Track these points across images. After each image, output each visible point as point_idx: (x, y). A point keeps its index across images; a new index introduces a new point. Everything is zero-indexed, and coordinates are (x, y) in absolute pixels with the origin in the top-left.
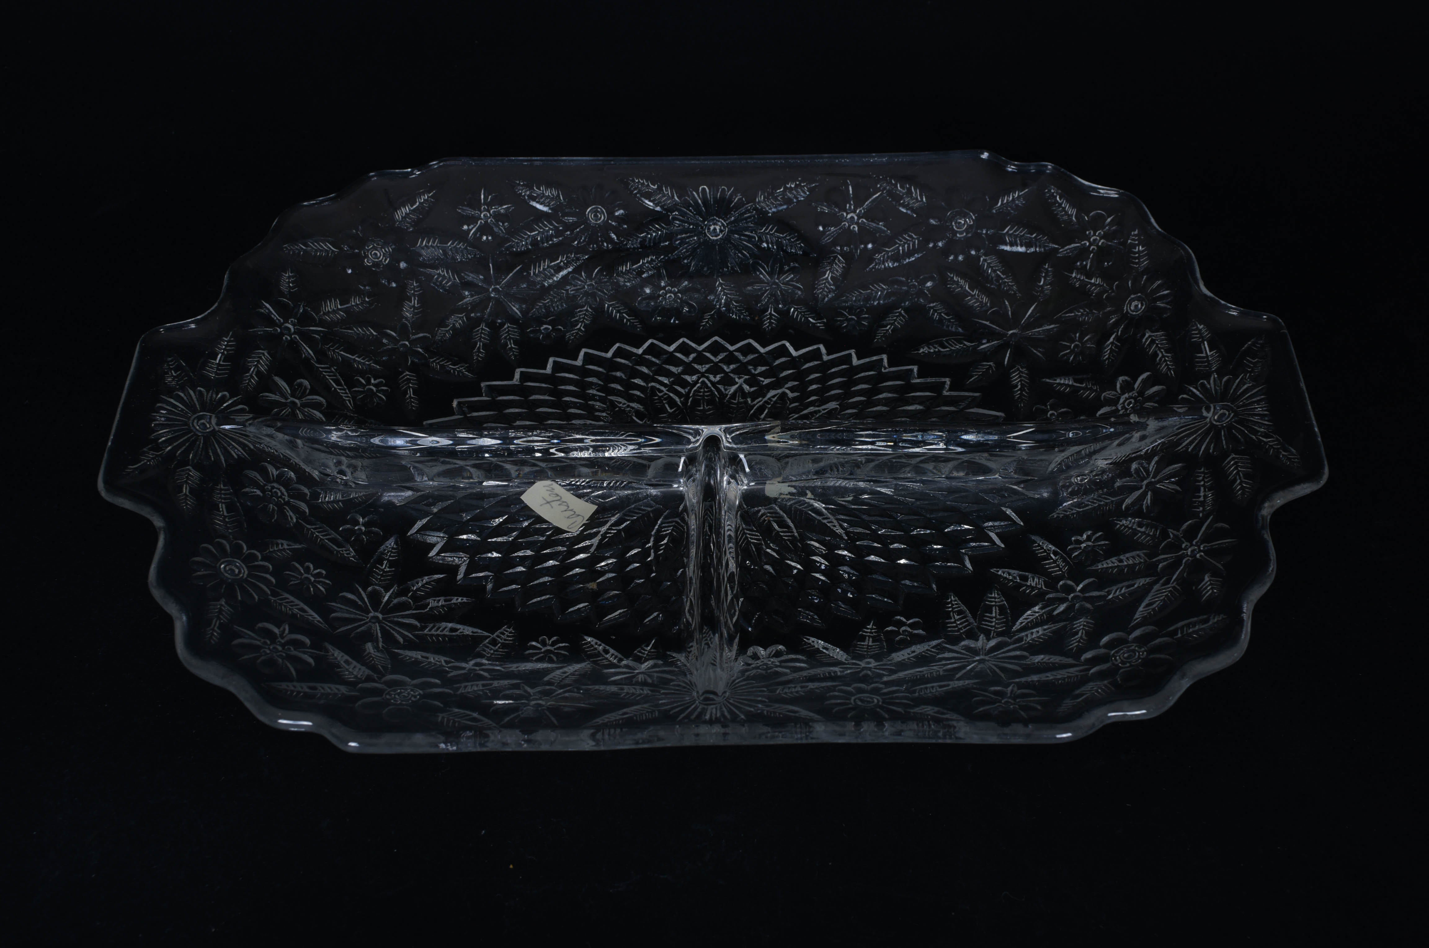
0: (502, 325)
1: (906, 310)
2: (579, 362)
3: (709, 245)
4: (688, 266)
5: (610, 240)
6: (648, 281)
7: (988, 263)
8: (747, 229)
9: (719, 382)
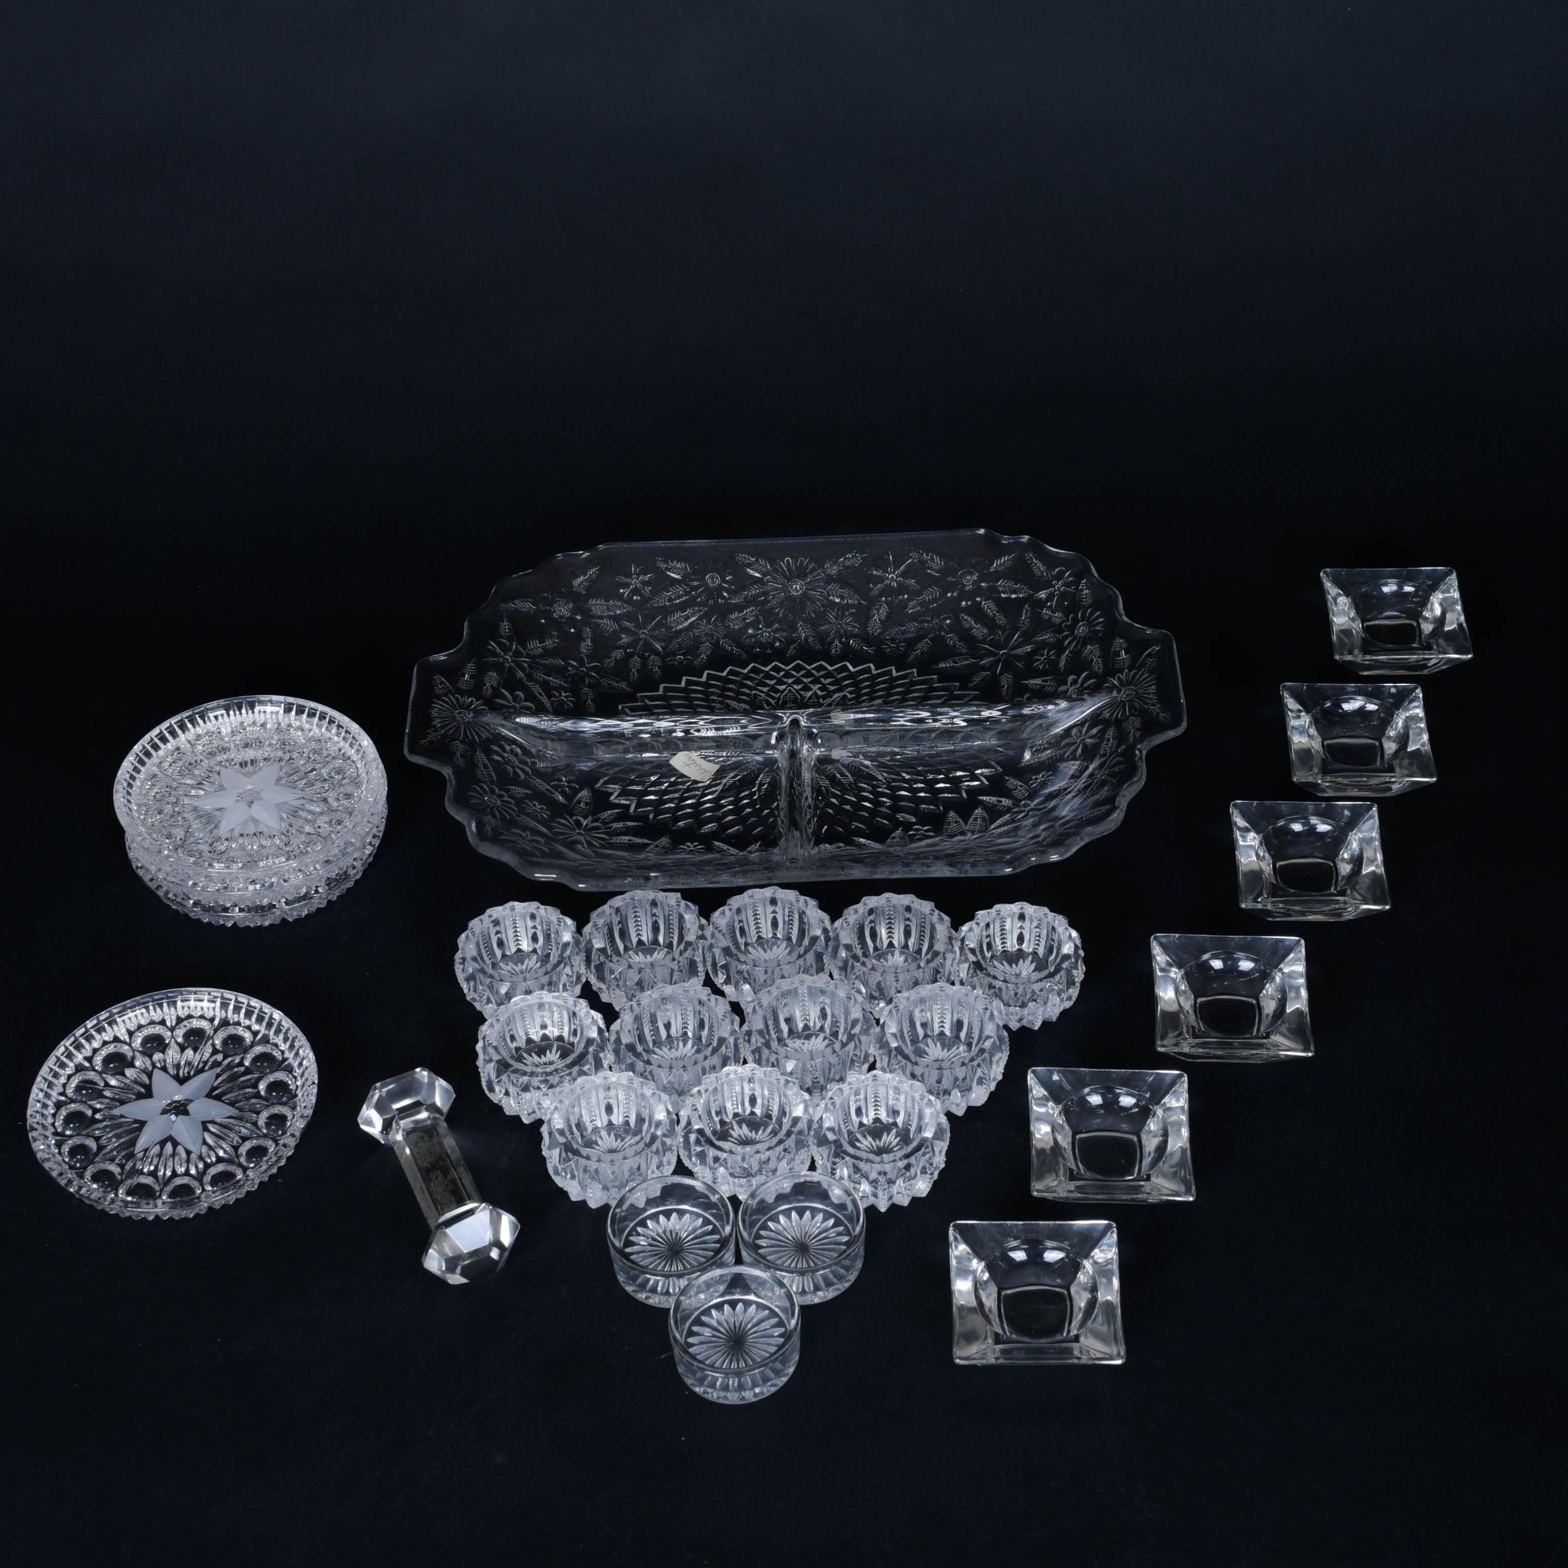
0: (649, 656)
1: (931, 640)
2: (704, 679)
3: (792, 599)
4: (778, 613)
5: (723, 597)
6: (750, 625)
7: (988, 606)
8: (818, 587)
9: (801, 689)
